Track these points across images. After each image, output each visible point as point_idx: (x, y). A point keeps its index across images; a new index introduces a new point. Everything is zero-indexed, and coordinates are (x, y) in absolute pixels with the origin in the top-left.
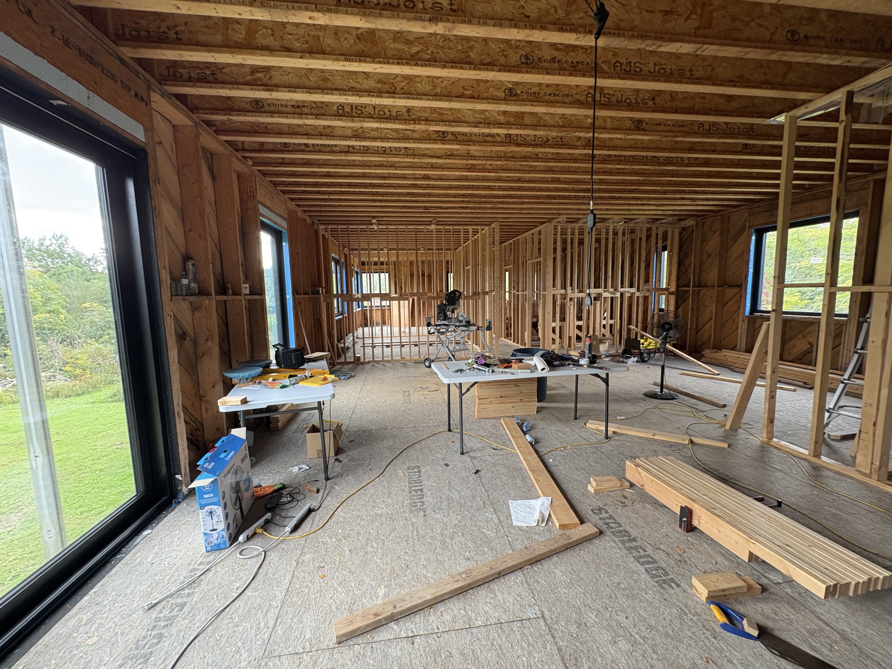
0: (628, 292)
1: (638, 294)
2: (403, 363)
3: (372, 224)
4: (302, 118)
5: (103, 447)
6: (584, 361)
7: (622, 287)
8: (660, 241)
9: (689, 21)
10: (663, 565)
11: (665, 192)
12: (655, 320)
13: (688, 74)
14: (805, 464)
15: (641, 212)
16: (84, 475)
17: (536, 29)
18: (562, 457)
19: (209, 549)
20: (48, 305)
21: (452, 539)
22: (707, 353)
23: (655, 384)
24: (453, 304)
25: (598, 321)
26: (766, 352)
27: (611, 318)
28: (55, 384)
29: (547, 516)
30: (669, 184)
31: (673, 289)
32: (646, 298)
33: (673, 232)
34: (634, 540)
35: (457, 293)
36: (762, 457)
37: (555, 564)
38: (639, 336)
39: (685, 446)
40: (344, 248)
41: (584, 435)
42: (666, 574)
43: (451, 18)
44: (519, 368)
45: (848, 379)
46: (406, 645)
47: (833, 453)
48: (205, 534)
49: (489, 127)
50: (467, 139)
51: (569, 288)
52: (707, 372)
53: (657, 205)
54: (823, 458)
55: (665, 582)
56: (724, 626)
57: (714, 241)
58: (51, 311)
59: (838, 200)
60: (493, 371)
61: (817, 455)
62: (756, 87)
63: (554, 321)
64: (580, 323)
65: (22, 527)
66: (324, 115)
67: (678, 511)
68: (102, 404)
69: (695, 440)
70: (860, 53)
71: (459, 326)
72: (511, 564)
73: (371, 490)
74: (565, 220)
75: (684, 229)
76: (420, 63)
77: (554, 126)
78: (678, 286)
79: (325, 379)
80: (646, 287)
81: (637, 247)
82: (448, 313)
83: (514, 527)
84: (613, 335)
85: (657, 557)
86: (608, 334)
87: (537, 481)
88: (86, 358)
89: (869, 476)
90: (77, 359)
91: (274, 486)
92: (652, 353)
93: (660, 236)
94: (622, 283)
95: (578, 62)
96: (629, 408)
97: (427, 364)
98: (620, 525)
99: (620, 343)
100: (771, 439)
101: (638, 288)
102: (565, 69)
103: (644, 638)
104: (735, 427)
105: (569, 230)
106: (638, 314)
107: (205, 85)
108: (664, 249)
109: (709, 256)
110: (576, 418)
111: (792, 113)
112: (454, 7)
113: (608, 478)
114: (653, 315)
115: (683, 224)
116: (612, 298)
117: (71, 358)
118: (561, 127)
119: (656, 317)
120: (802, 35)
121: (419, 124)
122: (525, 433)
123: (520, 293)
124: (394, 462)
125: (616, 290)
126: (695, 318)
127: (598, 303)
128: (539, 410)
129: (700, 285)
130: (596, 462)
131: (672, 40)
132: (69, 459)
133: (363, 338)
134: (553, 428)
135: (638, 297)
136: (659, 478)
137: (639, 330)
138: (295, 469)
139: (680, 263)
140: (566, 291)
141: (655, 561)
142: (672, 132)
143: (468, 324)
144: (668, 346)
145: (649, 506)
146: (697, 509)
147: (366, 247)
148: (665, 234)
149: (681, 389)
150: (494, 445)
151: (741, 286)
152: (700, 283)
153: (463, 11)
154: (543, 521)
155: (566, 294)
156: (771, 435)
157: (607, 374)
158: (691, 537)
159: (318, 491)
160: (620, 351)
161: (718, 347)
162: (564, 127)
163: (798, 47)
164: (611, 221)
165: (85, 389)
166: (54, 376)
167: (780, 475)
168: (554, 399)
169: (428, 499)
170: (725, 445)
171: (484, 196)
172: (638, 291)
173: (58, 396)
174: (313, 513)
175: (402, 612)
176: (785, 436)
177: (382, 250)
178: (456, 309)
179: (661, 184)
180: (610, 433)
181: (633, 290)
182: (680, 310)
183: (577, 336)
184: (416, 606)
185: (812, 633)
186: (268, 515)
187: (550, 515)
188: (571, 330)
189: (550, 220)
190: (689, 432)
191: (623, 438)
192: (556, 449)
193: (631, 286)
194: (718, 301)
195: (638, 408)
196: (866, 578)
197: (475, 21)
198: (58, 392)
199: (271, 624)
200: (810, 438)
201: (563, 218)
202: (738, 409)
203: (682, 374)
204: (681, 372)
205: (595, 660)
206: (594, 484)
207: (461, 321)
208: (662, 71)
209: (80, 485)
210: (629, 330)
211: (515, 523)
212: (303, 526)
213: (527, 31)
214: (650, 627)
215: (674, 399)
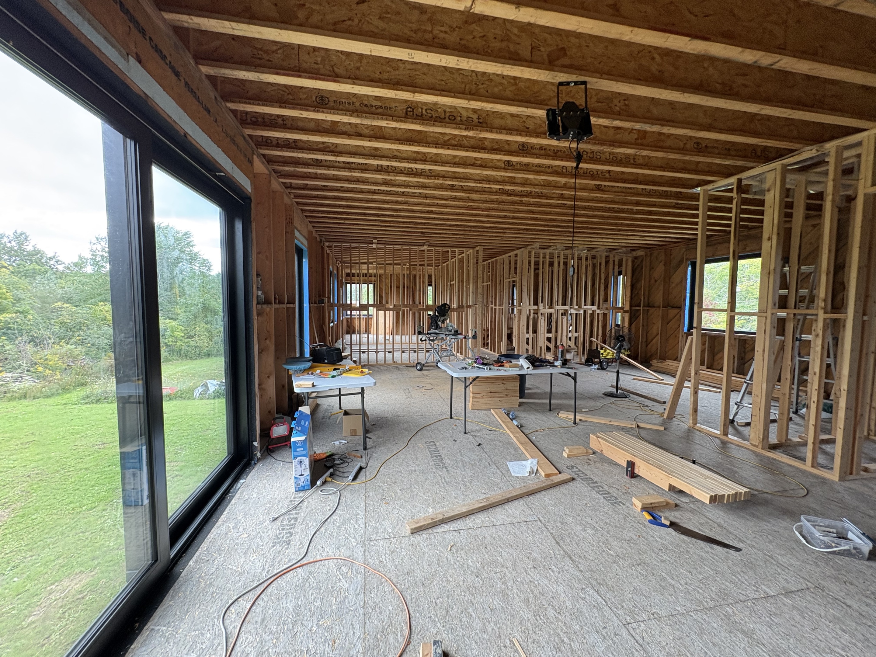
0: (590, 309)
1: (598, 311)
2: (396, 367)
3: (372, 243)
4: (351, 172)
5: (84, 447)
6: (558, 363)
7: (585, 305)
8: (616, 267)
9: (631, 134)
10: (615, 495)
11: (619, 230)
12: (613, 334)
13: (632, 161)
14: (717, 440)
15: (601, 243)
16: (69, 473)
17: (533, 137)
18: (542, 436)
19: (297, 489)
20: (17, 305)
21: (471, 483)
22: (654, 362)
23: (612, 386)
24: (444, 316)
25: (565, 333)
26: (691, 359)
27: (576, 332)
28: (22, 385)
29: (535, 470)
30: (622, 225)
31: (627, 308)
32: (605, 315)
33: (627, 260)
34: (596, 482)
35: (447, 306)
36: (688, 436)
37: (544, 495)
38: (599, 347)
39: (632, 429)
40: (337, 260)
41: (557, 421)
42: (616, 499)
43: (479, 128)
44: (510, 367)
45: (750, 380)
46: (456, 534)
47: (738, 433)
48: (295, 478)
49: (489, 184)
50: (472, 190)
51: (541, 305)
52: (654, 377)
53: (614, 239)
54: (730, 436)
55: (616, 503)
56: (650, 522)
57: (660, 270)
58: (19, 312)
59: (734, 252)
60: (490, 369)
61: (726, 434)
62: (677, 172)
63: (528, 333)
64: (550, 335)
65: (13, 522)
66: (367, 170)
67: (625, 465)
68: (75, 406)
69: (641, 425)
70: (741, 159)
71: (449, 335)
72: (515, 494)
73: (401, 456)
74: (538, 247)
75: (636, 258)
76: (451, 147)
77: (537, 185)
78: (631, 306)
79: (362, 372)
80: (605, 306)
81: (597, 272)
82: (439, 323)
83: (513, 477)
84: (577, 347)
85: (611, 491)
86: (573, 346)
87: (526, 449)
88: (56, 359)
89: (757, 446)
90: (46, 360)
91: (325, 453)
92: (610, 362)
93: (616, 263)
94: (585, 301)
95: (558, 151)
96: (591, 404)
97: (418, 368)
98: (586, 475)
99: (583, 354)
100: (696, 424)
101: (599, 306)
102: (549, 156)
103: (602, 528)
104: (671, 417)
105: (541, 255)
106: (598, 329)
107: (289, 150)
108: (620, 273)
109: (656, 281)
110: (550, 410)
111: (705, 187)
112: (480, 121)
113: (578, 447)
114: (611, 330)
115: (635, 254)
116: (576, 314)
117: (41, 359)
118: (542, 186)
119: (613, 331)
120: (704, 145)
121: (438, 179)
122: (512, 420)
123: (497, 307)
124: (413, 438)
125: (580, 307)
126: (645, 334)
127: (565, 318)
128: (521, 404)
129: (649, 305)
130: (567, 439)
131: (620, 147)
132: (50, 458)
133: (351, 344)
134: (533, 417)
135: (598, 314)
136: (613, 444)
137: (599, 342)
138: (337, 443)
139: (633, 286)
140: (538, 307)
141: (609, 493)
142: (623, 192)
143: (456, 333)
144: (622, 356)
145: (606, 465)
146: (638, 462)
147: (358, 261)
148: (620, 261)
149: (633, 390)
150: (489, 428)
151: (680, 308)
152: (649, 304)
153: (486, 123)
154: (533, 473)
155: (538, 310)
156: (695, 422)
157: (575, 373)
158: (633, 481)
159: (361, 457)
160: (583, 360)
161: (663, 358)
162: (545, 186)
163: (701, 154)
164: (576, 249)
165: (55, 390)
166: (21, 377)
167: (698, 447)
168: (532, 396)
169: (447, 461)
170: (662, 428)
171: (474, 227)
172: (599, 308)
173: (25, 397)
174: (364, 470)
175: (449, 518)
176: (706, 422)
177: (372, 264)
178: (446, 320)
179: (616, 225)
180: (577, 421)
181: (594, 308)
182: (633, 325)
183: (547, 346)
184: (457, 515)
185: (701, 524)
186: (331, 470)
187: (537, 470)
188: (542, 342)
189: (526, 246)
190: (637, 420)
191: (588, 424)
192: (537, 431)
193: (593, 304)
194: (663, 320)
195: (598, 404)
196: (734, 492)
197: (495, 130)
198: (26, 393)
199: (363, 526)
200: (720, 421)
201: (537, 245)
202: (672, 404)
203: (634, 379)
204: (633, 377)
205: (573, 538)
206: (567, 451)
207: (450, 331)
208: (615, 159)
209: (67, 482)
210: (591, 342)
211: (513, 474)
212: (359, 477)
213: (527, 138)
214: (607, 523)
215: (626, 397)
